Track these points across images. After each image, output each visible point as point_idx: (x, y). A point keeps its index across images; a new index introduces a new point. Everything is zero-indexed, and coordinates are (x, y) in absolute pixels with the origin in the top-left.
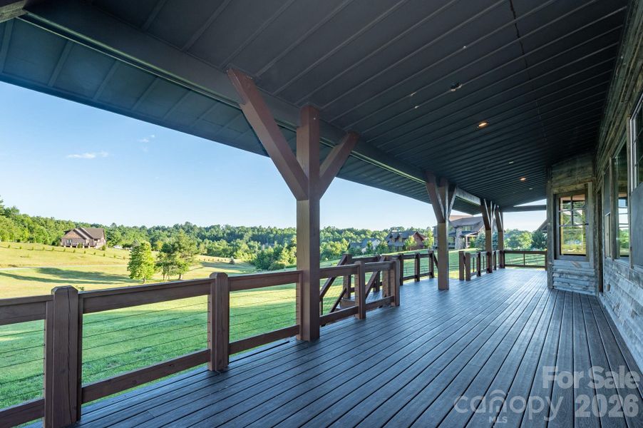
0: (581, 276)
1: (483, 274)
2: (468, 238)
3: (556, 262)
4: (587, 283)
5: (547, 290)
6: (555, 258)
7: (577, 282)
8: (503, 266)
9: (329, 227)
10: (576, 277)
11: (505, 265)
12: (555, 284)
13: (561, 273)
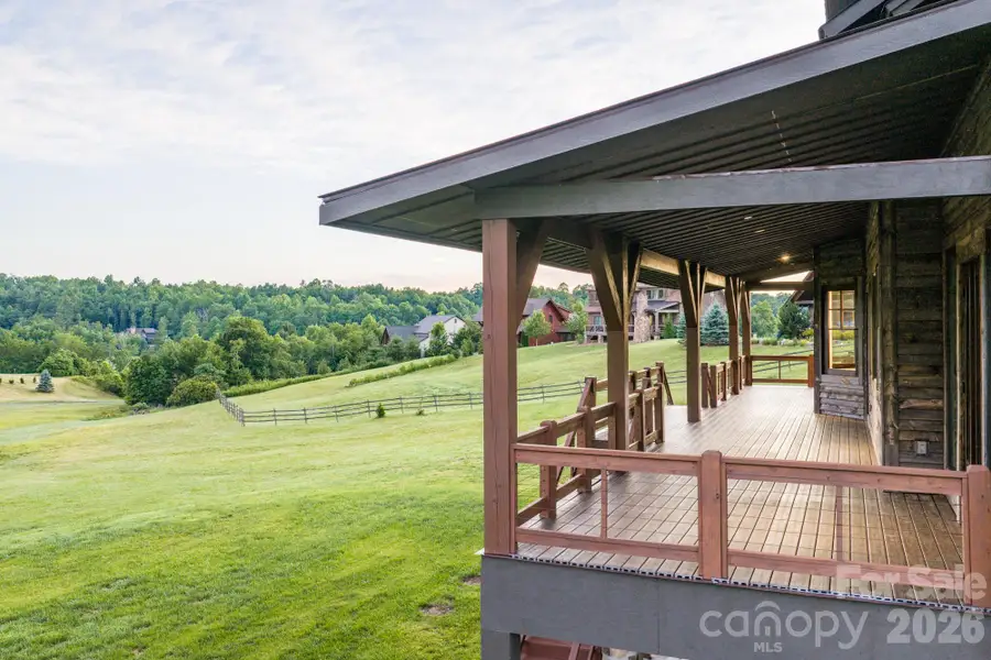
0: (850, 395)
1: (728, 396)
2: (660, 315)
3: (824, 378)
4: (856, 405)
5: (814, 417)
6: (823, 373)
7: (847, 404)
8: (749, 382)
9: (316, 282)
10: (845, 397)
11: (753, 380)
12: (823, 407)
13: (830, 393)
